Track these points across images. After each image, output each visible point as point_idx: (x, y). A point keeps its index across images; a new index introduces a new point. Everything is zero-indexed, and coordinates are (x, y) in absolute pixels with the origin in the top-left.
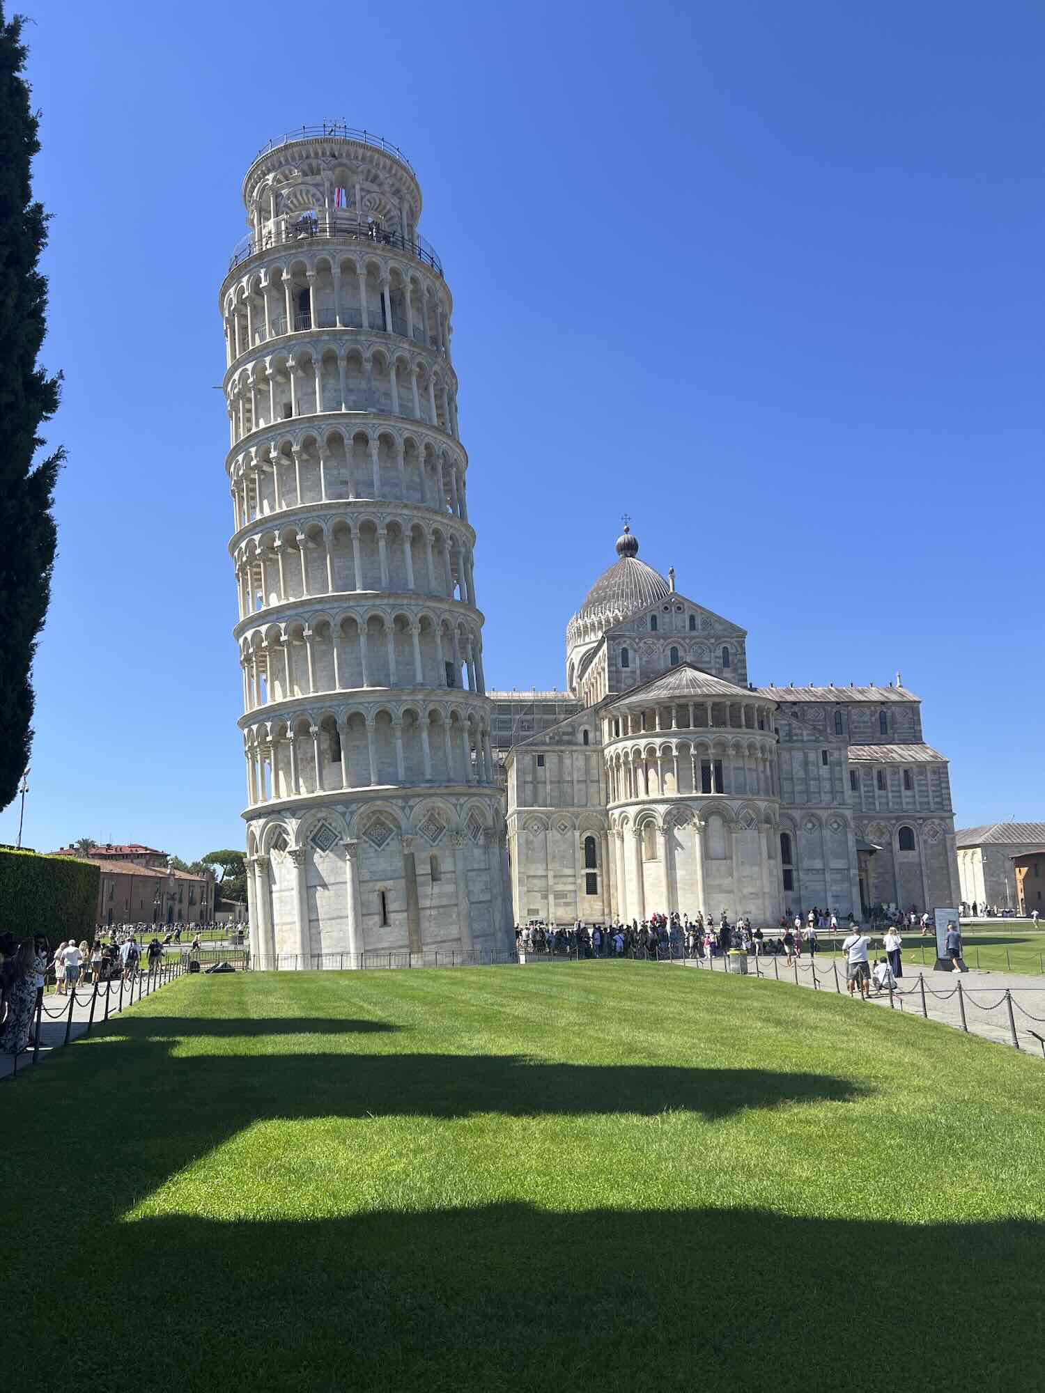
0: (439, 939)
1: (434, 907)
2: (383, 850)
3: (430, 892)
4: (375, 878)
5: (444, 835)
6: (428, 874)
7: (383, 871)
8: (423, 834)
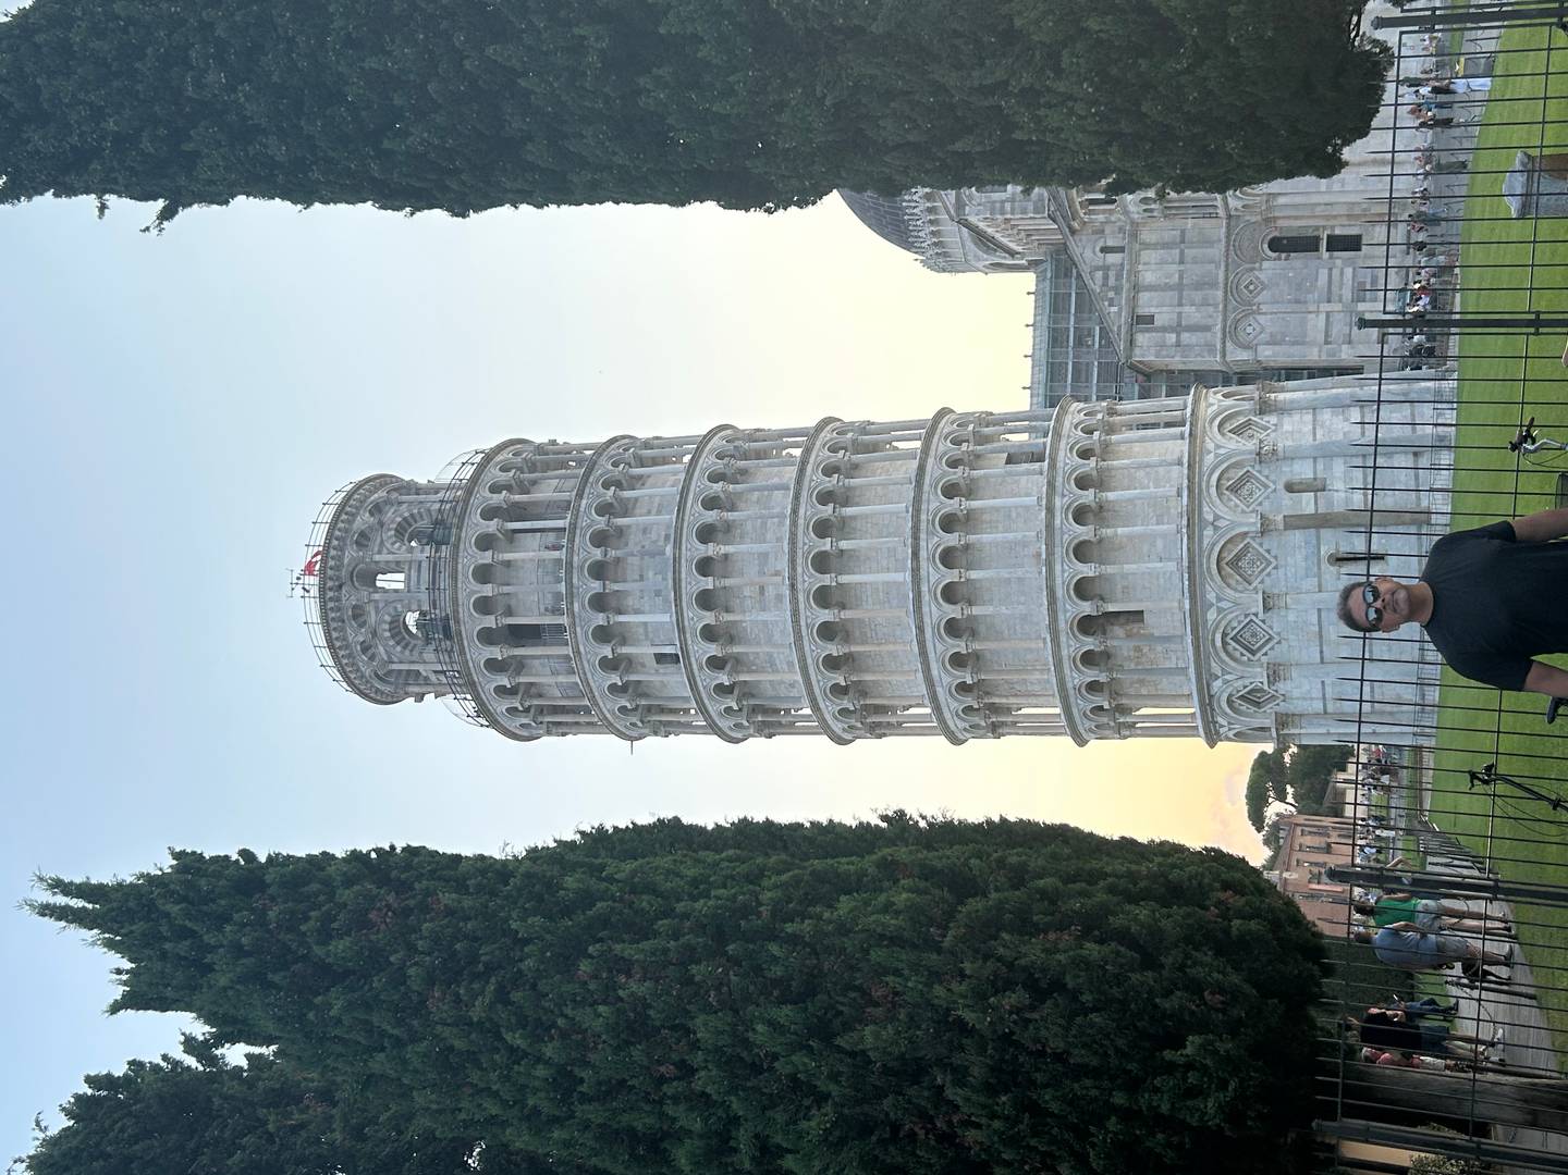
3: (1343, 495)
4: (1316, 569)
5: (1259, 472)
6: (1316, 497)
7: (1306, 559)
8: (1256, 503)
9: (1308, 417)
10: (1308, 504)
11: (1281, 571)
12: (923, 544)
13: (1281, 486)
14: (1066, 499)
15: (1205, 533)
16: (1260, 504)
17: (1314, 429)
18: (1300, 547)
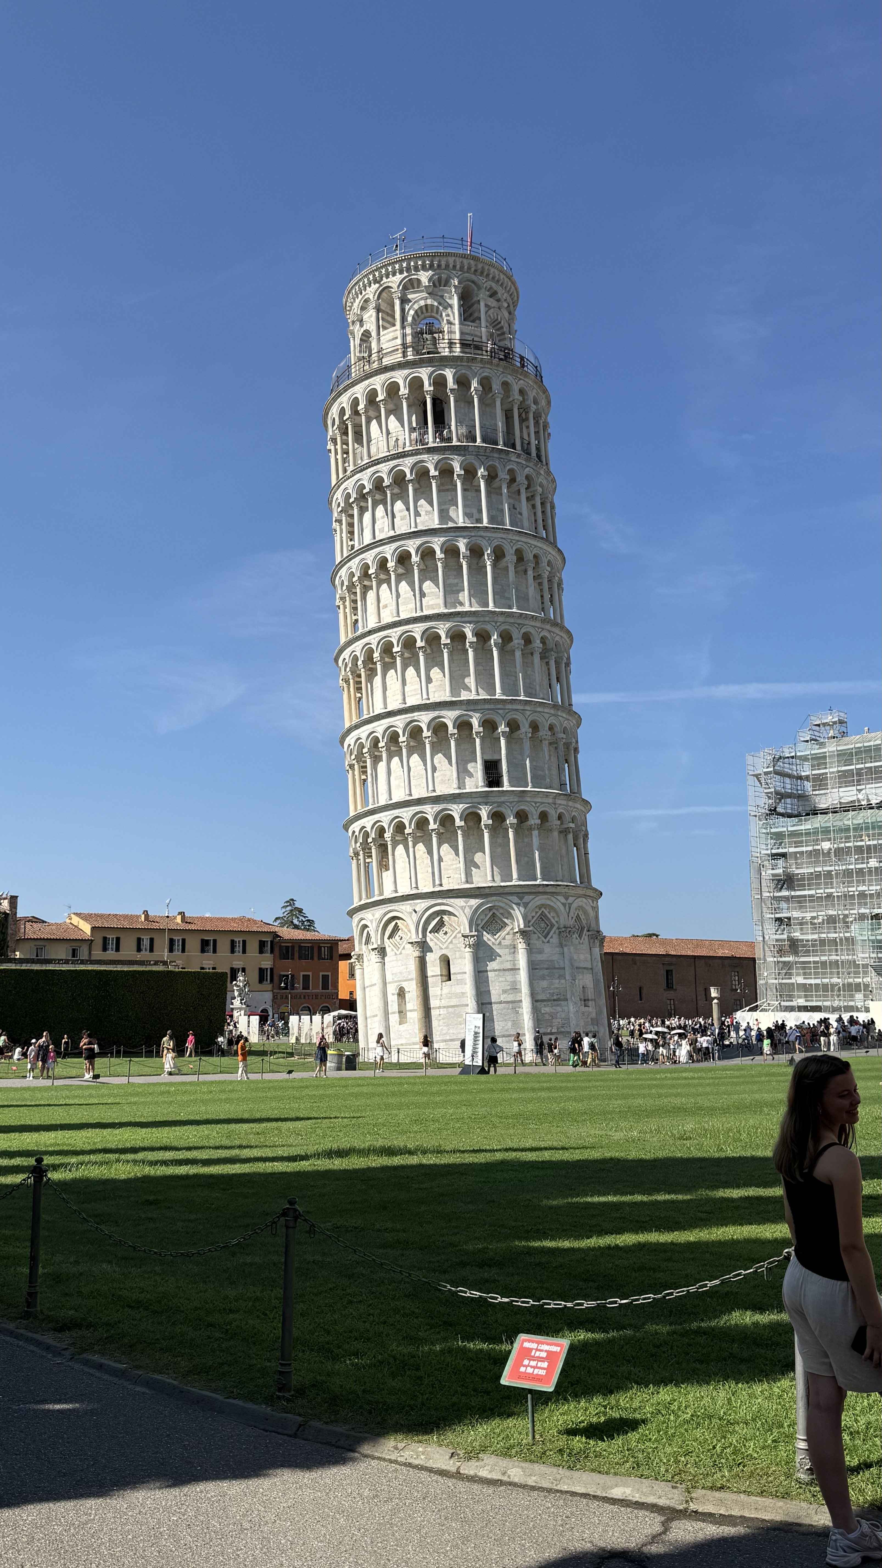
0: (448, 1038)
1: (444, 1007)
2: (401, 953)
3: (439, 993)
4: (396, 979)
5: (455, 937)
6: (438, 976)
7: (401, 973)
8: (433, 938)
9: (508, 966)
10: (432, 971)
11: (394, 958)
12: (399, 717)
13: (444, 952)
14: (430, 810)
15: (408, 906)
16: (432, 940)
17: (496, 971)
18: (407, 968)
